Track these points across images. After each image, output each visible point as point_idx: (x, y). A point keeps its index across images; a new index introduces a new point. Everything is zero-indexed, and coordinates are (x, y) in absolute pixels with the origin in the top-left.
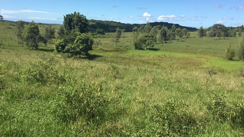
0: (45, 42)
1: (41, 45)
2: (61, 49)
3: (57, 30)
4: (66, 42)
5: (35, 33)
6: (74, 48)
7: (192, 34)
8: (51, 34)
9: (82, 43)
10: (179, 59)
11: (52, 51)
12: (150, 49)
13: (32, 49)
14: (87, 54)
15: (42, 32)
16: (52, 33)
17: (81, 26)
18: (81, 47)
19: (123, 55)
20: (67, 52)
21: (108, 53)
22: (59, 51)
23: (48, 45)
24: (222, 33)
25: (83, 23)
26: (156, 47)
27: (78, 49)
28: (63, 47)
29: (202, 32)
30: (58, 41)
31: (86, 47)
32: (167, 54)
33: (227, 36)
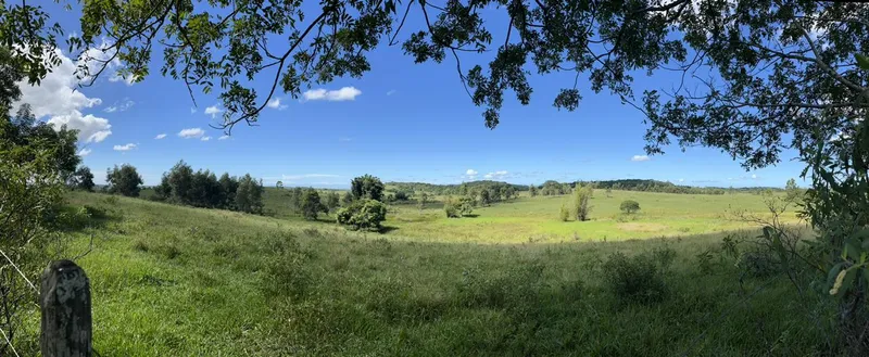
0: (326, 211)
1: (322, 215)
2: (345, 219)
3: (341, 198)
4: (352, 210)
5: (314, 200)
6: (361, 219)
7: (522, 194)
8: (334, 201)
9: (371, 212)
10: (504, 225)
11: (335, 222)
12: (467, 216)
13: (310, 220)
14: (378, 226)
15: (324, 200)
16: (336, 200)
17: (373, 191)
18: (370, 217)
19: (428, 227)
20: (352, 223)
21: (408, 224)
22: (342, 223)
23: (330, 214)
24: (557, 191)
25: (377, 187)
26: (474, 212)
27: (366, 220)
28: (347, 217)
29: (534, 191)
30: (341, 211)
31: (376, 217)
32: (488, 220)
33: (562, 193)
